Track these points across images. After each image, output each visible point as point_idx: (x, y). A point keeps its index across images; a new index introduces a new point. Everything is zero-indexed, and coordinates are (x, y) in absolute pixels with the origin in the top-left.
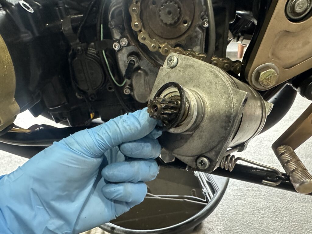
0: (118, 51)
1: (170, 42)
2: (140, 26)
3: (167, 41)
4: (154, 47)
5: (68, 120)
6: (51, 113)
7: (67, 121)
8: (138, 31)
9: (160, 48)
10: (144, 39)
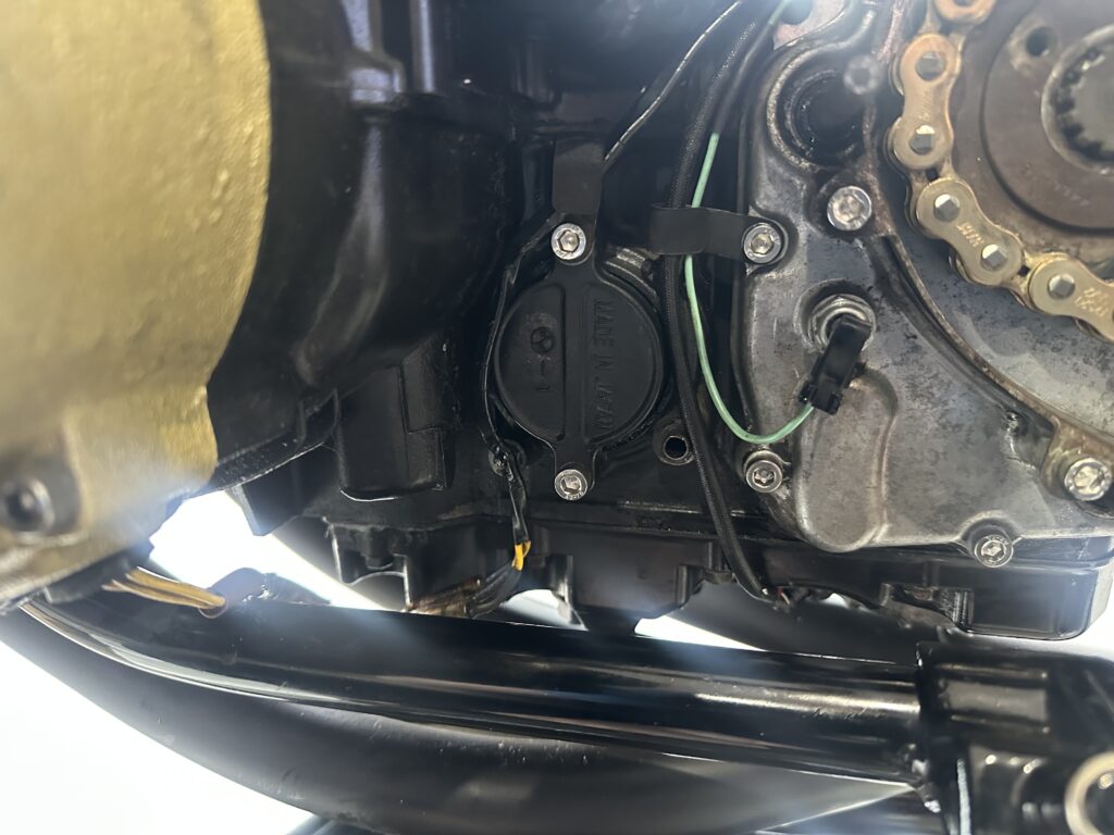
0: (765, 268)
1: (1082, 251)
2: (943, 144)
3: (1066, 242)
4: (995, 263)
5: (405, 574)
6: (332, 527)
7: (402, 579)
8: (918, 172)
9: (1024, 271)
10: (946, 214)
